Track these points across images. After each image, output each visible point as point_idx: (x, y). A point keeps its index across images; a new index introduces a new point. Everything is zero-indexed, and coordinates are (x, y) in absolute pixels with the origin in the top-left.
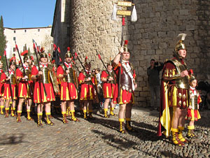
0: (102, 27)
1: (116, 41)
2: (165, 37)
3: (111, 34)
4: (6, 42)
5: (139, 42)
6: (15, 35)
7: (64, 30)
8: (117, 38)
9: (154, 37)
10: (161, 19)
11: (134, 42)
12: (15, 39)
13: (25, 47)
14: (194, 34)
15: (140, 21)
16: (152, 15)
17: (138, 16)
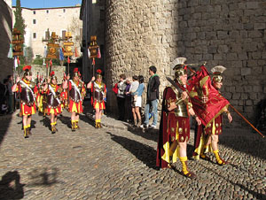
0: (146, 22)
1: (164, 41)
2: (226, 38)
3: (157, 32)
4: (24, 27)
5: (192, 44)
6: (34, 17)
7: (96, 13)
8: (164, 37)
9: (212, 38)
10: (222, 14)
11: (187, 44)
12: (34, 22)
13: (48, 33)
14: (263, 34)
15: (195, 16)
16: (211, 9)
17: (193, 10)
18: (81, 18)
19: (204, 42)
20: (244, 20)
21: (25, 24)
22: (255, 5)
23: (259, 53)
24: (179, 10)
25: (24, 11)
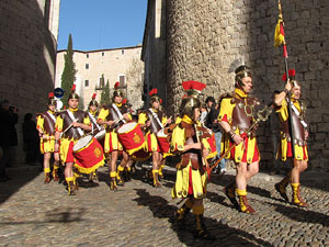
4: (75, 72)
6: (88, 61)
9: (300, 52)
12: (87, 67)
13: (102, 80)
16: (296, 16)
18: (142, 59)
19: (290, 59)
21: (76, 68)
24: (255, 20)
25: (75, 55)
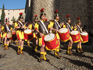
0: (45, 8)
2: (72, 13)
3: (49, 11)
5: (61, 15)
8: (51, 13)
10: (71, 4)
13: (13, 18)
14: (85, 11)
15: (62, 5)
16: (67, 3)
17: (61, 3)
18: (25, 12)
19: (65, 14)
20: (78, 7)
21: (5, 14)
22: (82, 2)
23: (84, 18)
24: (56, 3)
25: (5, 10)
